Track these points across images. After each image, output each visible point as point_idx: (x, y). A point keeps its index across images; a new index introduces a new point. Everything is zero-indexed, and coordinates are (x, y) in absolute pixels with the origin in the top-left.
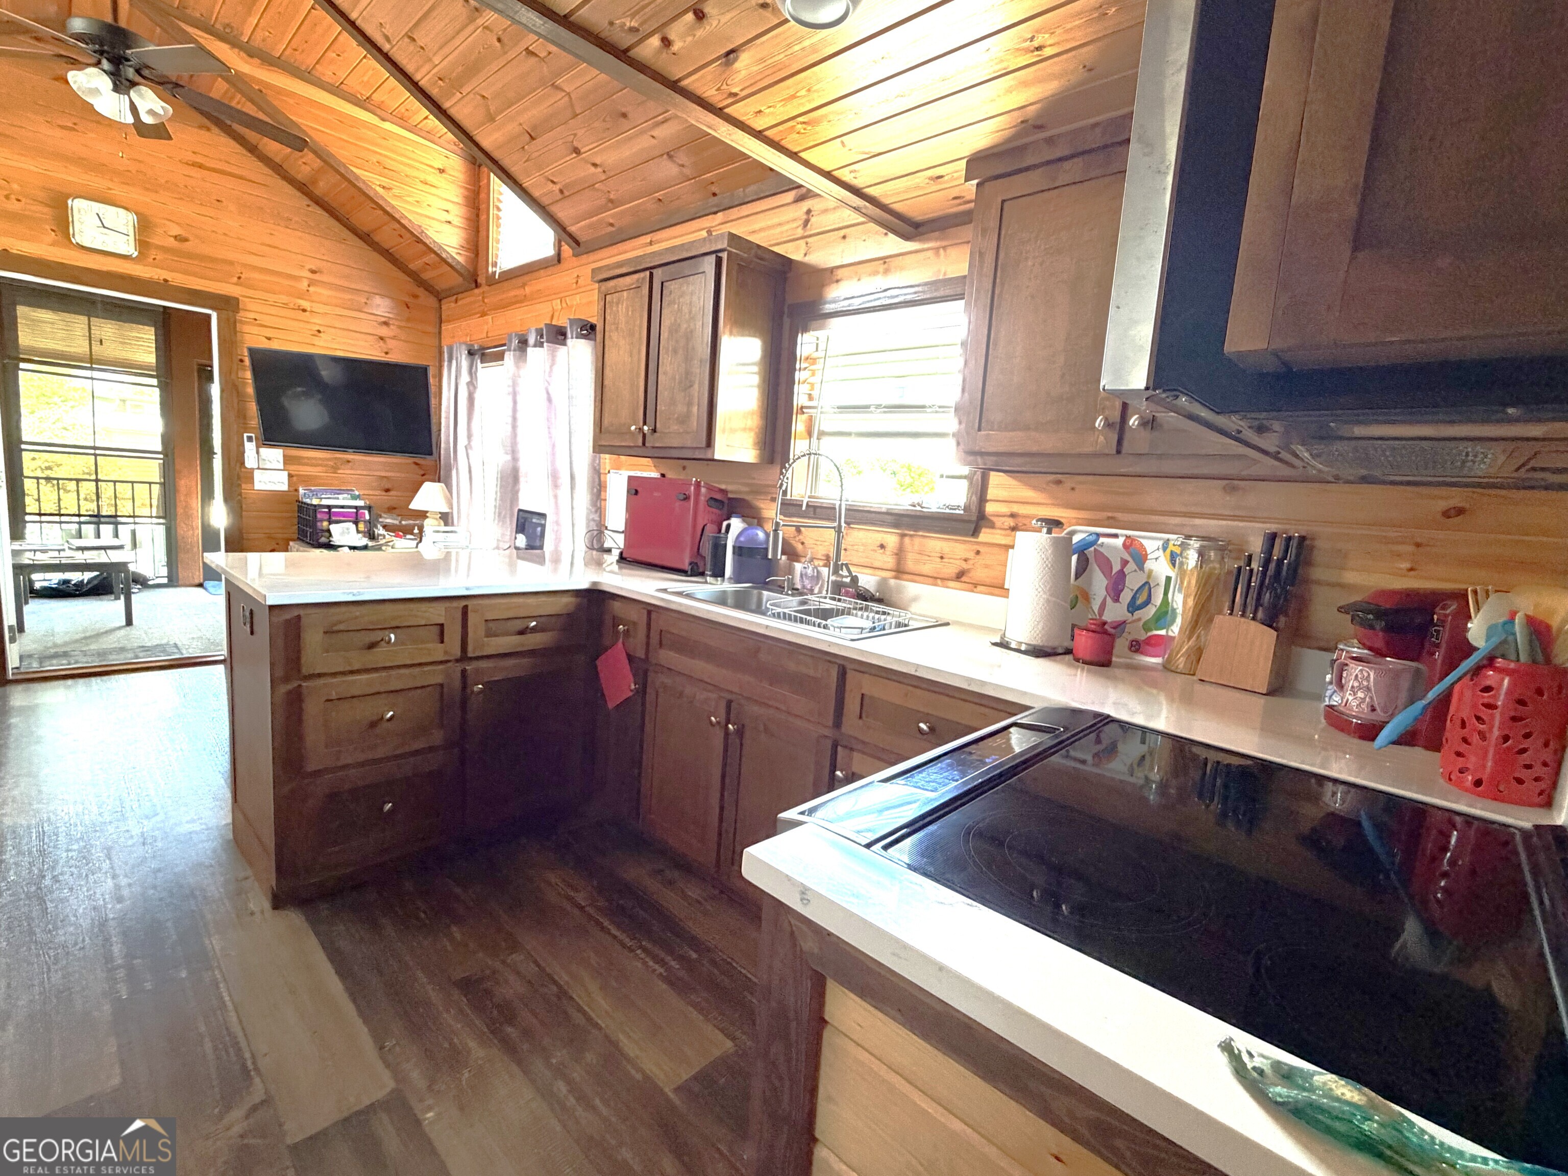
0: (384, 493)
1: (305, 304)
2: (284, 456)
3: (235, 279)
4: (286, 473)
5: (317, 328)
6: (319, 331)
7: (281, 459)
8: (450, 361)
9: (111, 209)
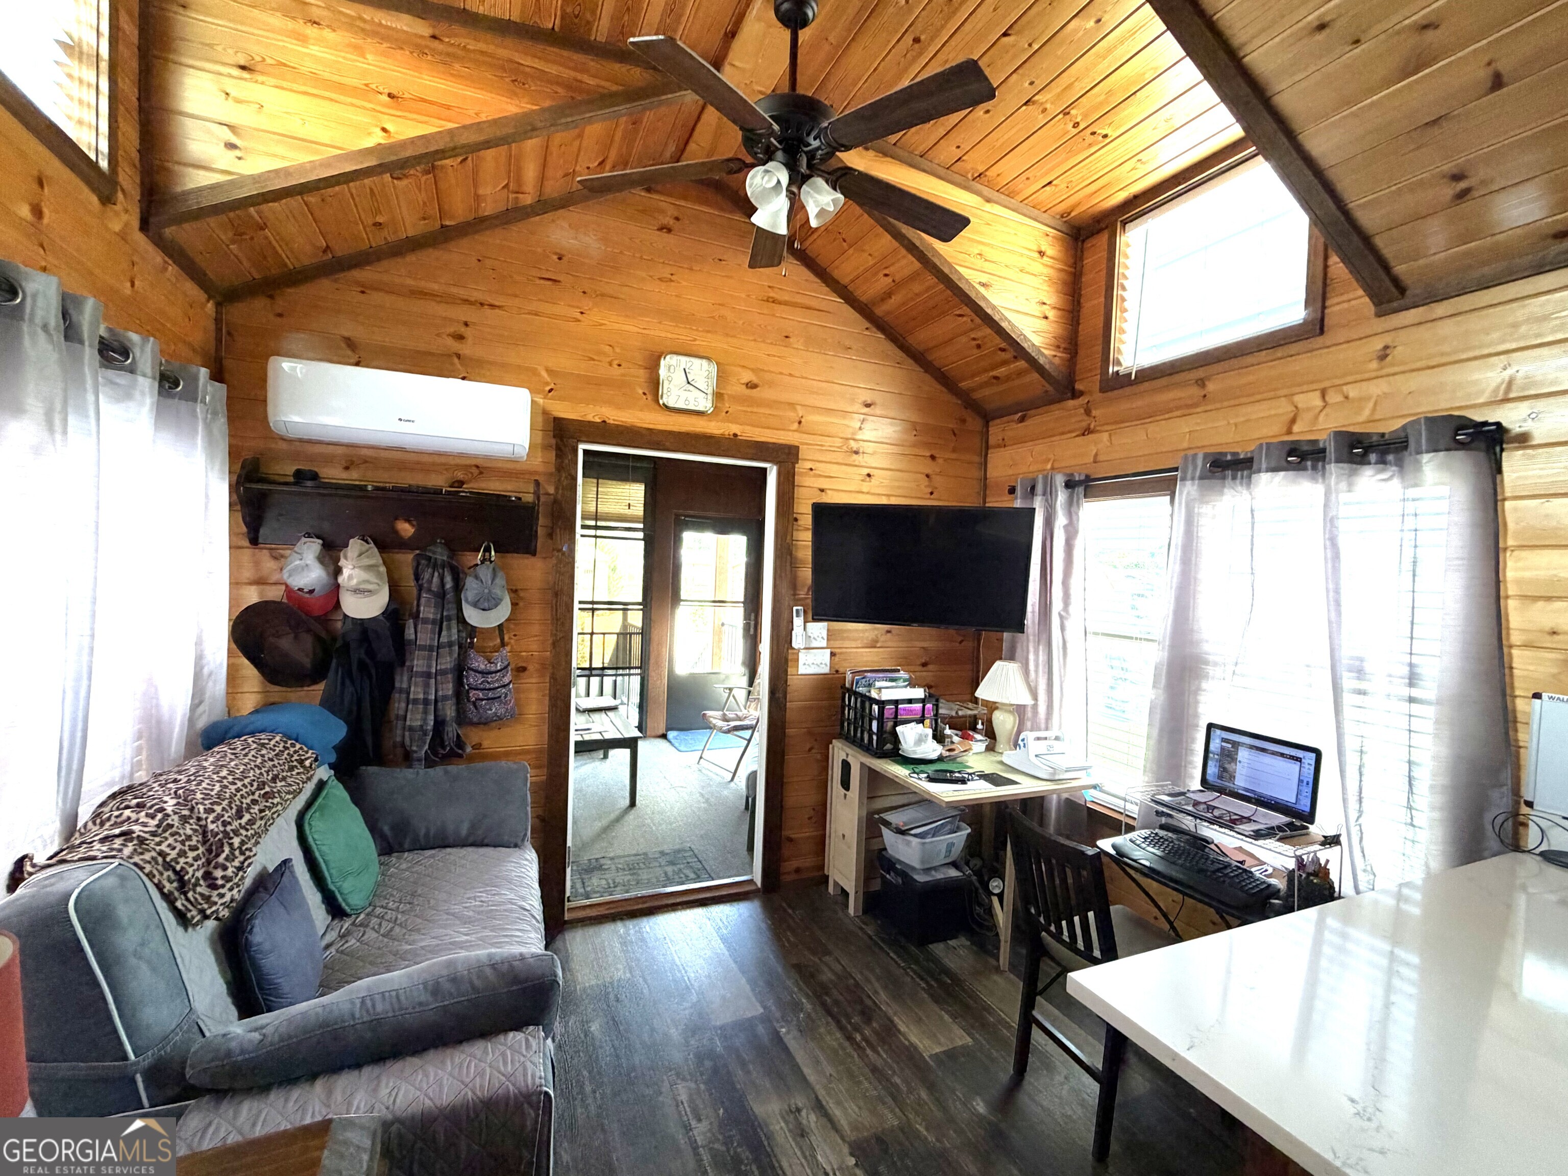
2: (828, 631)
3: (796, 425)
4: (828, 651)
5: (866, 471)
6: (869, 475)
7: (825, 635)
9: (697, 362)
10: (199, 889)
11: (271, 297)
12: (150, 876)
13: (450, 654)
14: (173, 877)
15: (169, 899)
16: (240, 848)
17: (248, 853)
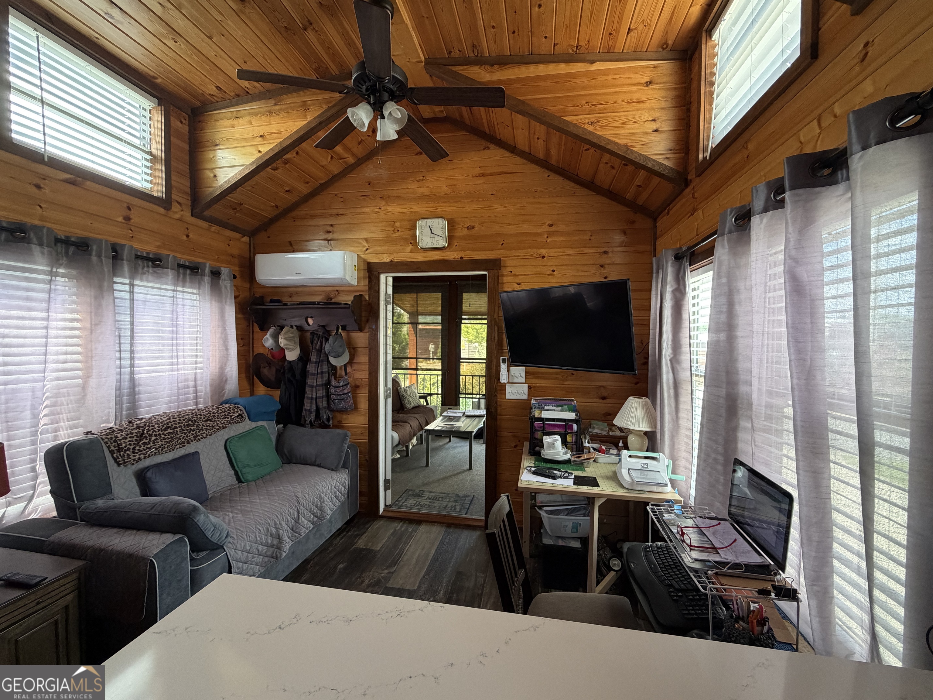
0: (602, 401)
1: (543, 251)
2: (526, 372)
3: (500, 246)
4: (526, 385)
5: (552, 268)
6: (553, 271)
7: (523, 375)
8: (658, 272)
9: (436, 220)
10: (128, 452)
11: (266, 230)
12: (106, 443)
13: (322, 378)
14: (116, 445)
15: (112, 452)
16: (153, 441)
17: (156, 444)
